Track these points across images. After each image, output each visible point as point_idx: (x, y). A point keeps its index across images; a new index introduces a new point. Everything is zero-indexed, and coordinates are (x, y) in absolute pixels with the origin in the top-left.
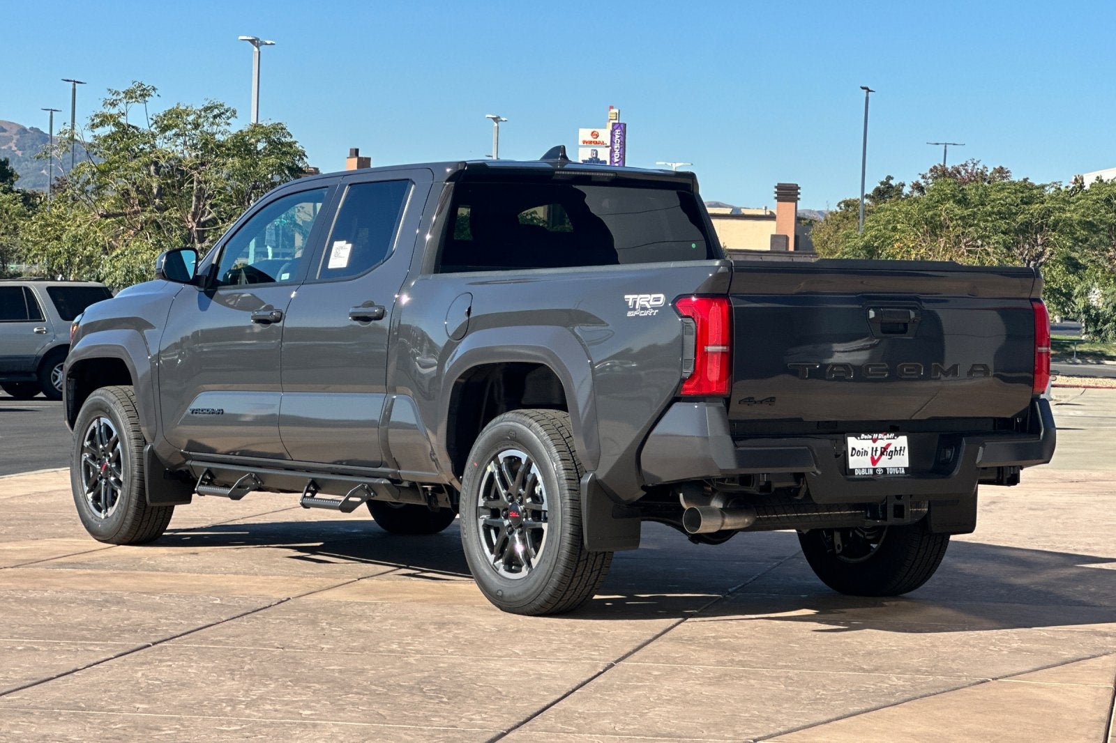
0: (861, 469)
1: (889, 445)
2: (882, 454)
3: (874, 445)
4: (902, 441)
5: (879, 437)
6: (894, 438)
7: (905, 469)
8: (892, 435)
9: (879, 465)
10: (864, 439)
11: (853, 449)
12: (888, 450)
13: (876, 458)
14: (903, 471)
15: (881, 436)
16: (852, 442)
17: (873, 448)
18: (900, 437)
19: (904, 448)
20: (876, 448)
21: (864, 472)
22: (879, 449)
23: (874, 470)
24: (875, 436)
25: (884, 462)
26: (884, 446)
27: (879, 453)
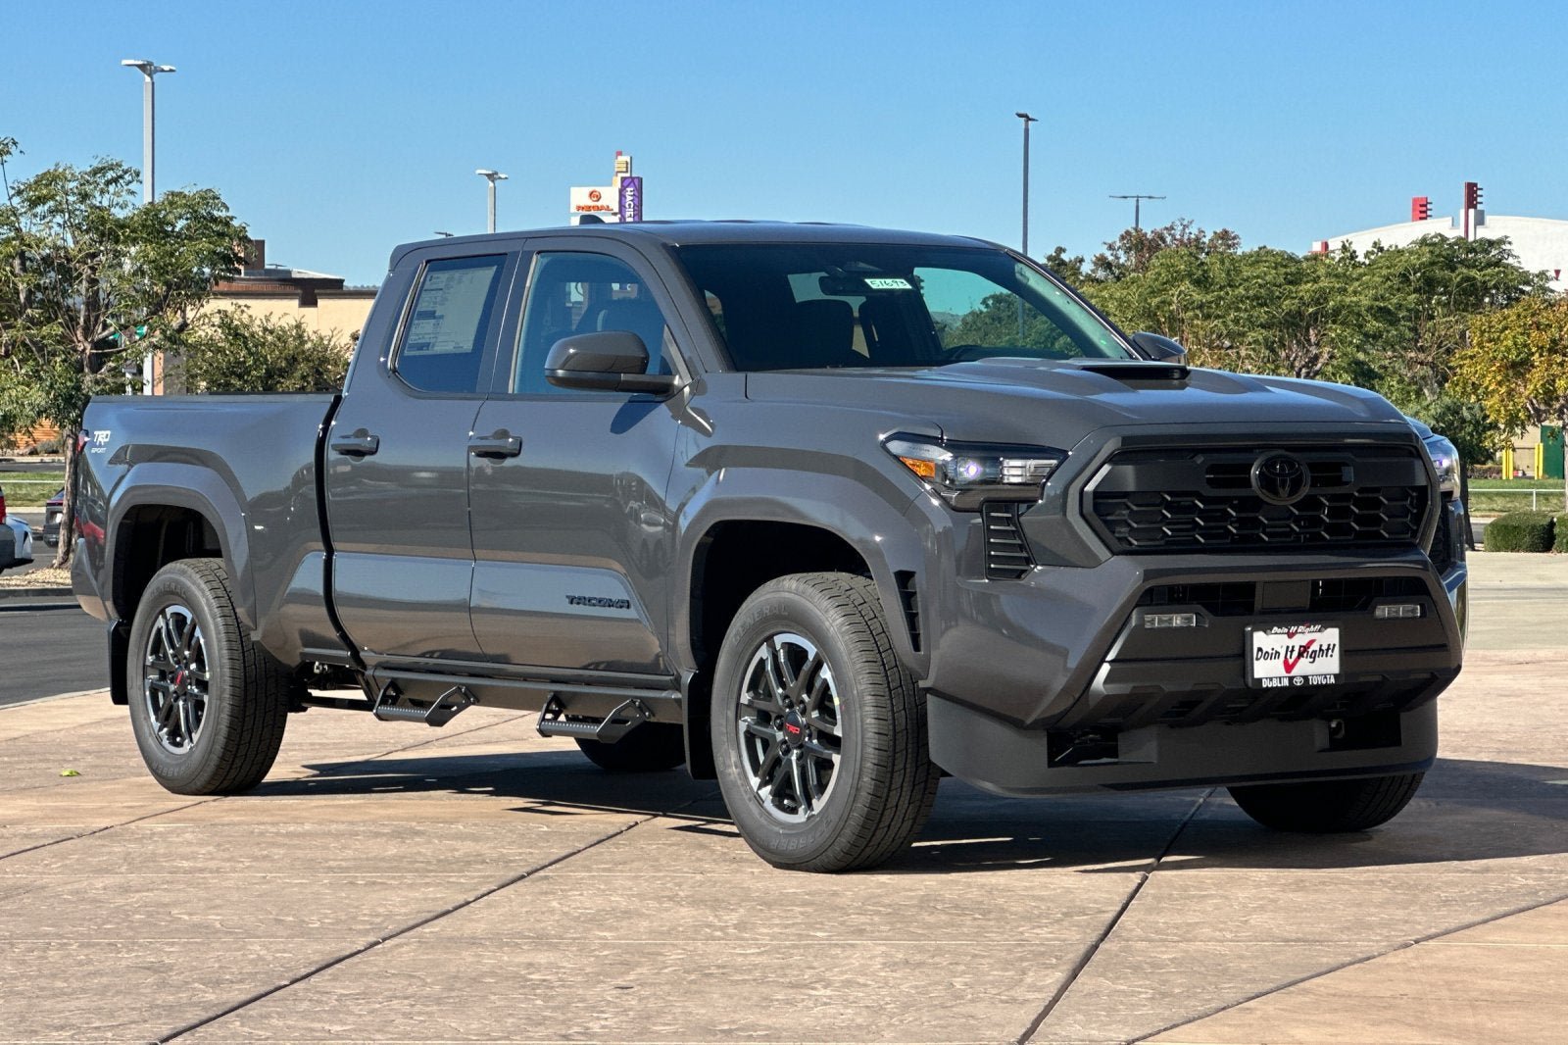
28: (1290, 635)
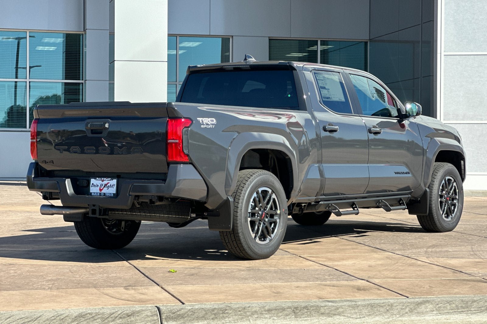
0: (94, 193)
1: (108, 183)
2: (104, 187)
3: (102, 183)
4: (114, 182)
5: (104, 179)
6: (110, 180)
7: (114, 194)
8: (110, 179)
9: (103, 191)
10: (98, 180)
11: (93, 184)
12: (107, 186)
13: (101, 188)
14: (112, 195)
15: (105, 179)
16: (93, 181)
17: (101, 184)
18: (114, 180)
19: (115, 185)
20: (103, 184)
21: (95, 194)
22: (104, 185)
23: (100, 193)
24: (103, 179)
25: (105, 191)
26: (106, 184)
27: (103, 186)
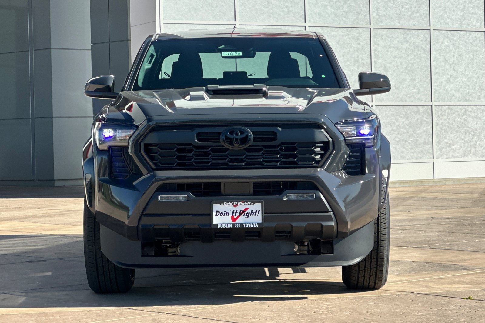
28: (235, 206)
